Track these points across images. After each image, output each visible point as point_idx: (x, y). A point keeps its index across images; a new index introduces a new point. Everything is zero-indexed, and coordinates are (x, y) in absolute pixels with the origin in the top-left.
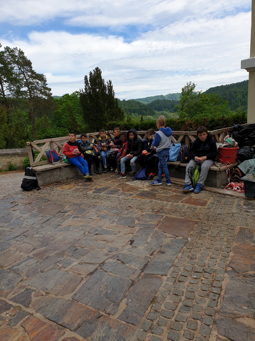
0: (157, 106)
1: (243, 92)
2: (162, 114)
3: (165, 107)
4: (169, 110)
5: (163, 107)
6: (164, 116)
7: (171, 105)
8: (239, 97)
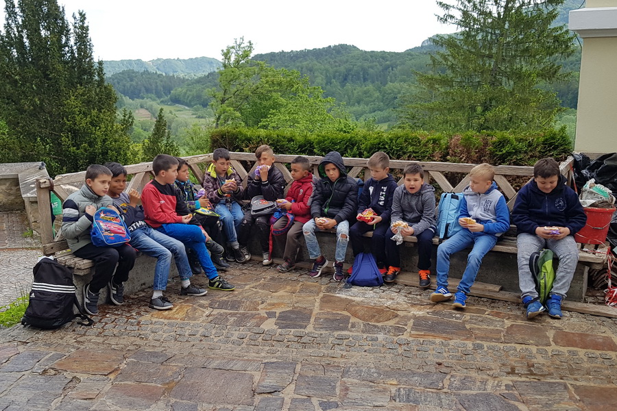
0: (128, 85)
1: (327, 70)
2: (142, 107)
3: (148, 91)
4: (159, 97)
5: (143, 89)
6: (147, 113)
7: (164, 87)
8: (319, 80)
